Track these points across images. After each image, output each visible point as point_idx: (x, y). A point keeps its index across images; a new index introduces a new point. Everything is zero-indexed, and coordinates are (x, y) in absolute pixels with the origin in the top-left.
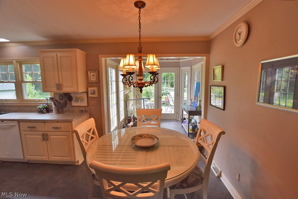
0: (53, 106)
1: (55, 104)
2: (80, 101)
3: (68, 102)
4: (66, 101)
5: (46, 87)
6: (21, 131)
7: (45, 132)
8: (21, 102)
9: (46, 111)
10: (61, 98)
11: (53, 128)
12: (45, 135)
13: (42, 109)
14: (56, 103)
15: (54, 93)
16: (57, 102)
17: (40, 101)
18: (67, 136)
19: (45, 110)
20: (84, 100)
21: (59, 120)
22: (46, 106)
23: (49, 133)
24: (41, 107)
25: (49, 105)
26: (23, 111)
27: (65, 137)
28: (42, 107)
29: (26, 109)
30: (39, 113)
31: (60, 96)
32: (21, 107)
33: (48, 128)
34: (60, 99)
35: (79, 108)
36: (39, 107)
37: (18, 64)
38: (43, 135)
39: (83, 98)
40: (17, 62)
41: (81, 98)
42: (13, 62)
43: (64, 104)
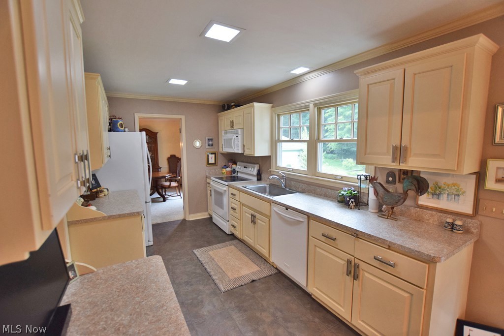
0: (372, 196)
1: (376, 193)
2: (445, 196)
3: (411, 193)
4: (407, 191)
5: (366, 154)
6: (310, 237)
7: (353, 258)
8: (313, 175)
9: (354, 204)
10: (391, 179)
11: (375, 258)
12: (353, 264)
13: (348, 199)
14: (381, 191)
15: (375, 167)
16: (383, 190)
17: (343, 179)
18: (412, 295)
19: (352, 202)
20: (461, 197)
21: (394, 244)
22: (356, 192)
23: (362, 266)
24: (345, 193)
25: (362, 191)
26: (313, 192)
27: (406, 295)
28: (347, 193)
29: (318, 190)
30: (339, 204)
31: (389, 175)
32: (311, 185)
33: (364, 252)
34: (388, 182)
35: (439, 214)
36: (343, 192)
37: (316, 109)
38: (349, 262)
39: (462, 189)
40: (315, 105)
41: (454, 188)
42: (309, 107)
43: (399, 197)
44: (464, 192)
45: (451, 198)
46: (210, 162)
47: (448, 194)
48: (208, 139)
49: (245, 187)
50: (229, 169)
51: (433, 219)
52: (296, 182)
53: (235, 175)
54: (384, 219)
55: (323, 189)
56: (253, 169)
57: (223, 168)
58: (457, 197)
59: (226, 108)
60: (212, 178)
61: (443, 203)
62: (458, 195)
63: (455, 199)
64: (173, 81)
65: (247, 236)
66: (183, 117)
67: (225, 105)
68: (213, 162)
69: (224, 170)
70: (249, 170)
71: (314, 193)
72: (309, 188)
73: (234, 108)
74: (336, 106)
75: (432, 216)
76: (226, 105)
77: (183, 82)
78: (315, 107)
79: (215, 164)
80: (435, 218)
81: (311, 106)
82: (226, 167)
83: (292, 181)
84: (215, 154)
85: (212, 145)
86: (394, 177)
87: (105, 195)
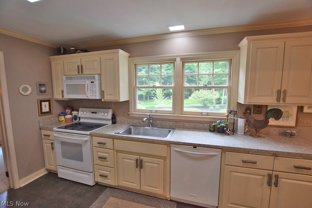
5: (254, 97)
8: (180, 114)
10: (248, 112)
14: (252, 120)
17: (209, 114)
20: (290, 118)
29: (187, 125)
35: (279, 129)
37: (181, 62)
38: (270, 176)
39: (290, 113)
40: (181, 59)
41: (286, 113)
42: (176, 60)
43: (265, 122)
44: (291, 115)
45: (285, 119)
46: (44, 111)
47: (283, 117)
48: (40, 85)
49: (118, 133)
50: (69, 116)
51: (275, 132)
52: (161, 121)
53: (77, 121)
54: (257, 138)
55: (192, 123)
56: (106, 114)
57: (59, 115)
58: (287, 118)
59: (62, 52)
60: (55, 129)
61: (280, 122)
62: (288, 117)
63: (286, 119)
65: (125, 181)
67: (60, 48)
68: (48, 110)
69: (62, 118)
70: (100, 115)
71: (183, 128)
72: (177, 124)
73: (79, 53)
74: (198, 62)
75: (275, 130)
76: (62, 48)
78: (181, 60)
79: (50, 112)
80: (277, 131)
81: (178, 59)
82: (65, 114)
83: (158, 120)
84: (49, 101)
85: (45, 92)
86: (250, 110)
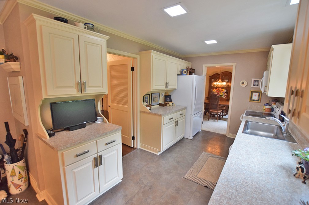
46: (253, 98)
48: (254, 81)
50: (268, 107)
53: (272, 113)
57: (264, 105)
64: (208, 42)
66: (234, 64)
68: (256, 99)
69: (265, 107)
77: (214, 42)
79: (258, 101)
82: (268, 104)
84: (259, 93)
87: (170, 106)
